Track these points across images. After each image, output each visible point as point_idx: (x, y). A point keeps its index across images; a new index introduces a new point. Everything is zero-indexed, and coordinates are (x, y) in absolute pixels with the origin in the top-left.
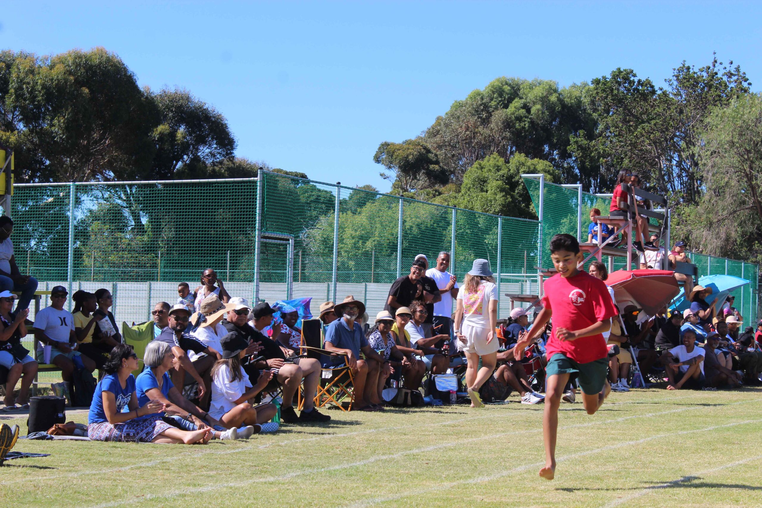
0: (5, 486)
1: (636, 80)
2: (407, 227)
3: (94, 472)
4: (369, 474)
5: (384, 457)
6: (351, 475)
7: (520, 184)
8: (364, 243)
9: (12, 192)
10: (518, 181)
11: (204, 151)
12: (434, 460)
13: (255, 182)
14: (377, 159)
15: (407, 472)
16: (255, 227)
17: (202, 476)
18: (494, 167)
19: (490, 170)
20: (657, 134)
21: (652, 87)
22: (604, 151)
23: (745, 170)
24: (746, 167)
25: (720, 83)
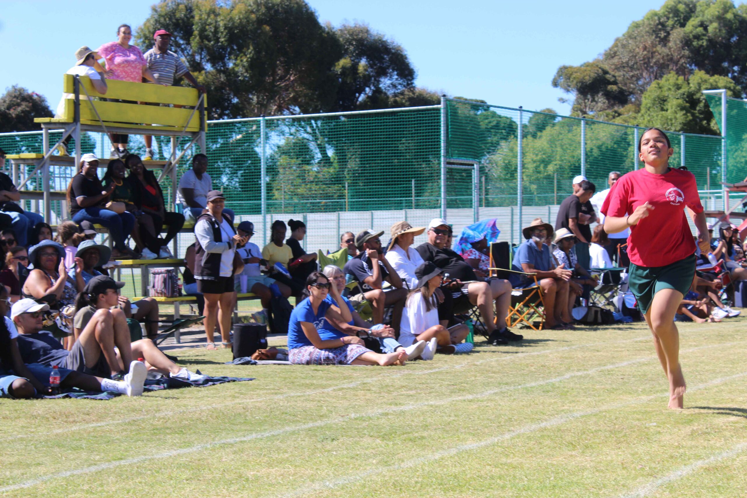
0: (215, 409)
2: (589, 149)
3: (299, 394)
4: (566, 389)
5: (579, 374)
6: (548, 392)
7: (701, 101)
8: (546, 166)
9: (206, 128)
10: (700, 98)
11: (385, 83)
12: (629, 375)
13: (438, 110)
14: (555, 84)
15: (603, 387)
16: (440, 154)
17: (402, 395)
18: (674, 86)
19: (670, 89)
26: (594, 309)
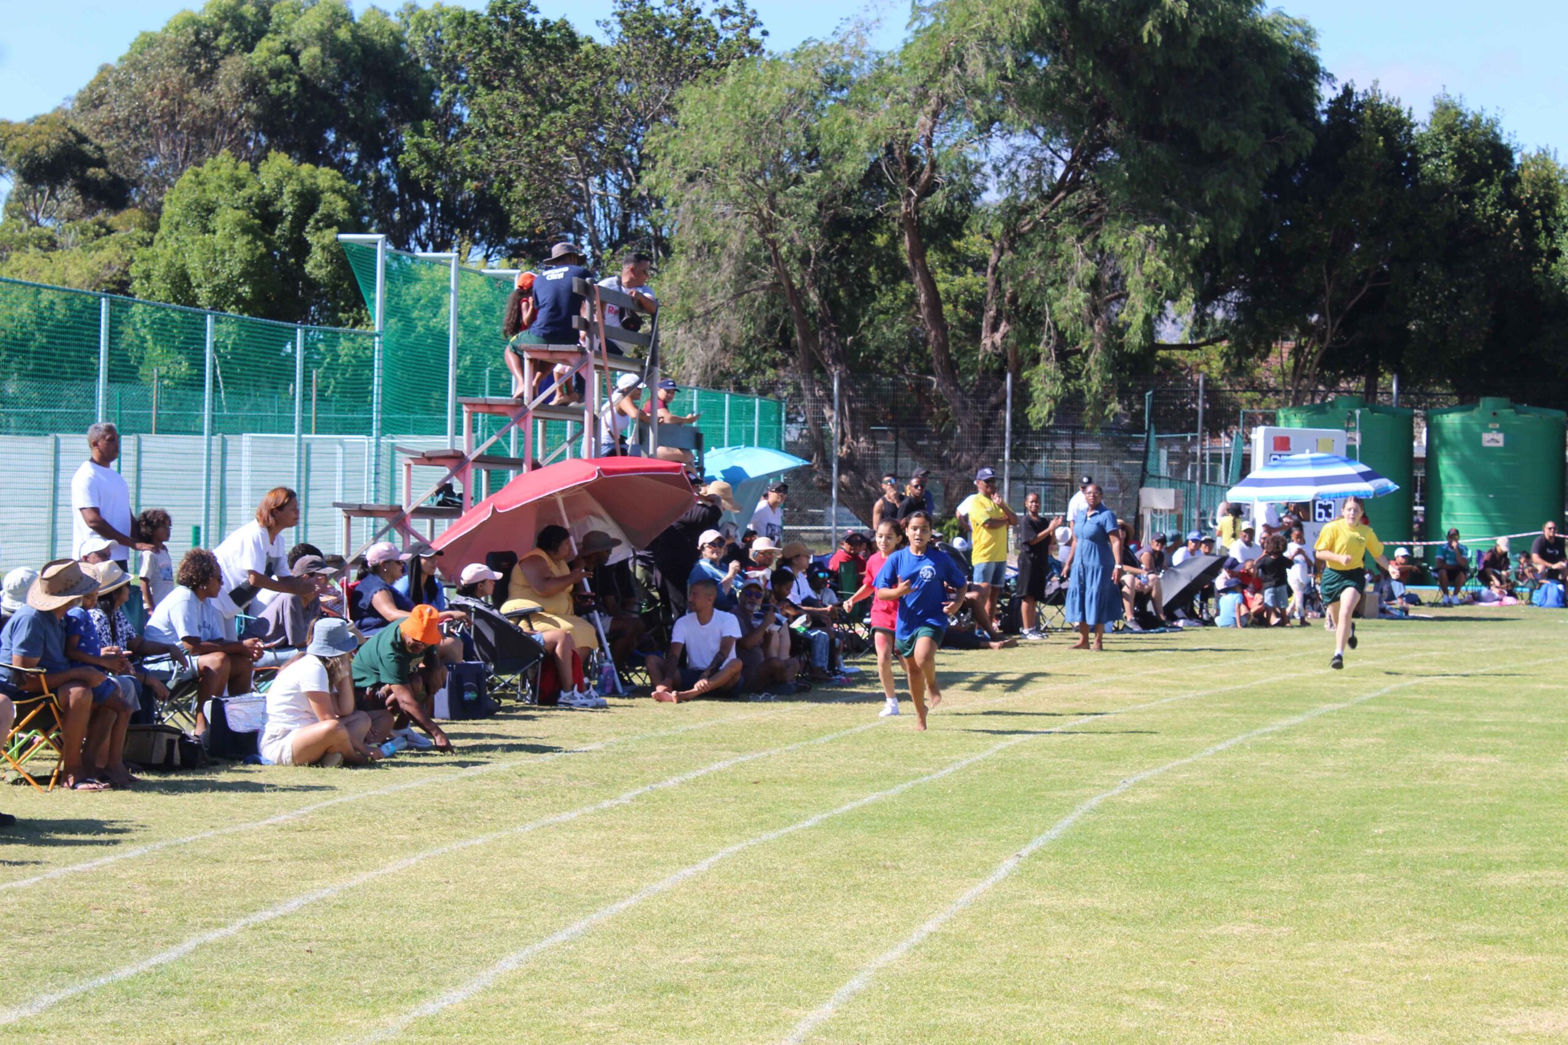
1: (538, 18)
2: (44, 304)
4: (207, 989)
5: (212, 936)
7: (285, 218)
10: (281, 212)
18: (230, 181)
19: (221, 187)
20: (581, 134)
21: (572, 35)
22: (474, 165)
23: (760, 210)
24: (762, 203)
25: (706, 31)
26: (166, 736)
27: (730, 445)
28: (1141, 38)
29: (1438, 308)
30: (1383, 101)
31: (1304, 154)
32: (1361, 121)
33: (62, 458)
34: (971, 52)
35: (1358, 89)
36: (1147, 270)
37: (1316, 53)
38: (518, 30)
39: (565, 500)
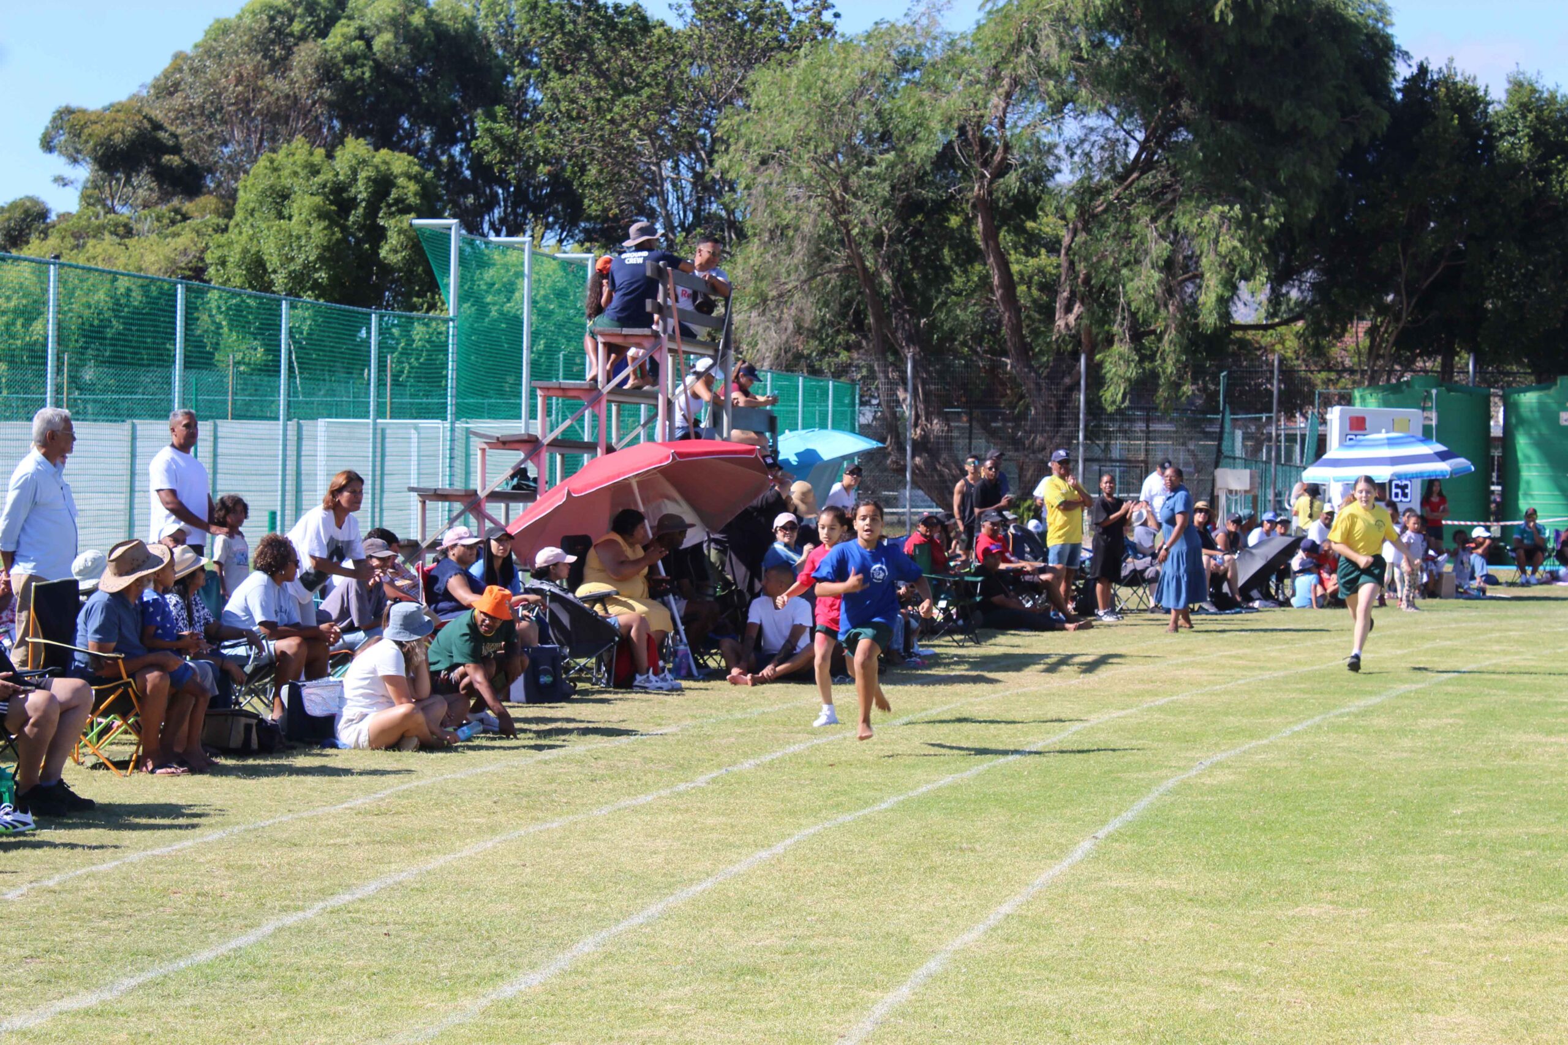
2: (122, 290)
4: (285, 972)
5: (291, 920)
7: (358, 204)
10: (355, 198)
12: (396, 923)
14: (48, 145)
18: (305, 167)
19: (296, 174)
20: (653, 117)
21: (644, 19)
22: (547, 150)
23: (833, 193)
24: (835, 186)
25: (778, 13)
26: (244, 720)
27: (804, 428)
28: (1213, 17)
29: (1514, 286)
30: (1458, 79)
31: (1379, 134)
32: (1436, 100)
33: (138, 444)
34: (1044, 33)
35: (1433, 67)
36: (1223, 249)
37: (1390, 31)
38: (590, 14)
39: (640, 484)
